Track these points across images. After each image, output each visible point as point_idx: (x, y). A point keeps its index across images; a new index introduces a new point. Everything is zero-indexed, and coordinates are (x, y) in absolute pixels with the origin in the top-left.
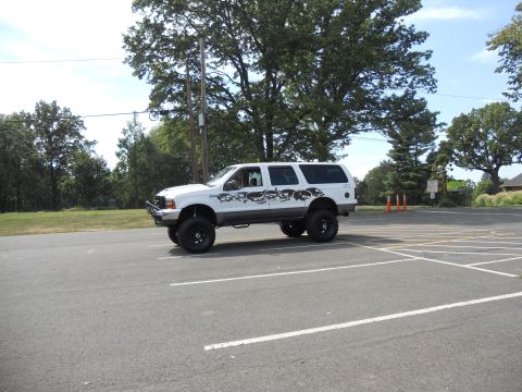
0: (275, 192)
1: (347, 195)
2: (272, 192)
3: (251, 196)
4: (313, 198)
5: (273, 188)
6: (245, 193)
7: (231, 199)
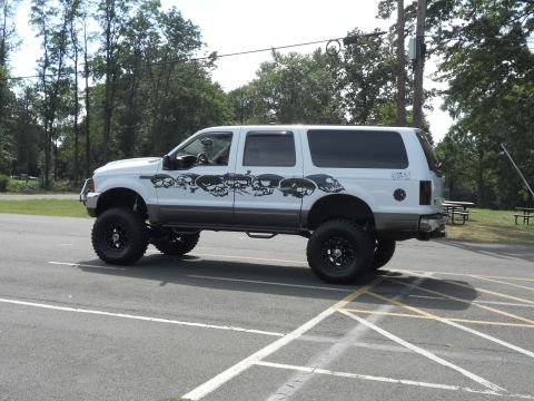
0: (247, 178)
1: (399, 195)
2: (241, 177)
3: (204, 182)
4: (319, 194)
5: (243, 171)
6: (194, 177)
7: (171, 184)
